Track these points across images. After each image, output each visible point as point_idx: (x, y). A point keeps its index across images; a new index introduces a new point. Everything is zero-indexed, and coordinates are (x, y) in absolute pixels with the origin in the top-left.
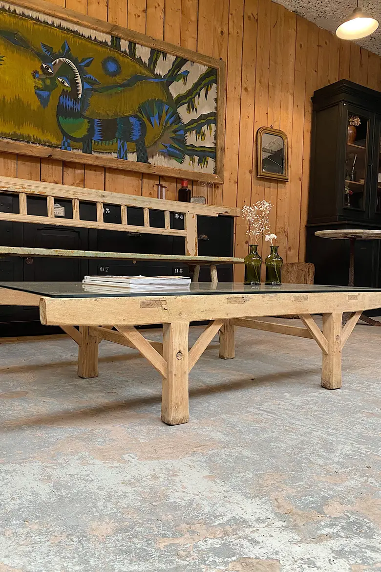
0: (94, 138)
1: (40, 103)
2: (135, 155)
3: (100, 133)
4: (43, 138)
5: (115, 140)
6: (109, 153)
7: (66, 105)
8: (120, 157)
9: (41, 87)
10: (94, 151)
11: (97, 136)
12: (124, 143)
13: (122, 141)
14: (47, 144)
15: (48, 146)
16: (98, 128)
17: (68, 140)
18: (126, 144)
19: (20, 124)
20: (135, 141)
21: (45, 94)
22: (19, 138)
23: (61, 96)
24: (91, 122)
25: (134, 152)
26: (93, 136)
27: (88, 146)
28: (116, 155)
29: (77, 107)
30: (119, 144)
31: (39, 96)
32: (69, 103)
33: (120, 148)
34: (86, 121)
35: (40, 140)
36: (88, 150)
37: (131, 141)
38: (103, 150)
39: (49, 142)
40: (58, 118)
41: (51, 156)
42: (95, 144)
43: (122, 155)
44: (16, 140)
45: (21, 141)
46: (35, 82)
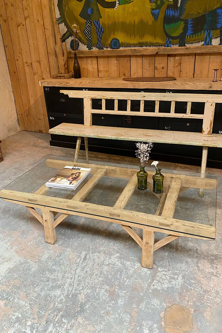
0: (187, 34)
1: (153, 19)
2: (219, 39)
3: (192, 29)
4: (155, 41)
5: (203, 31)
6: (197, 42)
7: (169, 15)
8: (206, 43)
9: (154, 7)
10: (186, 43)
11: (190, 32)
12: (210, 32)
13: (209, 31)
14: (157, 45)
15: (157, 46)
16: (191, 25)
17: (170, 39)
18: (212, 33)
19: (142, 36)
20: (220, 28)
21: (156, 11)
22: (141, 45)
23: (166, 9)
24: (186, 22)
25: (218, 37)
26: (187, 33)
27: (183, 41)
28: (203, 43)
29: (177, 14)
30: (206, 33)
31: (153, 14)
32: (171, 13)
33: (206, 37)
34: (182, 22)
35: (153, 44)
36: (182, 44)
37: (216, 29)
38: (193, 41)
39: (158, 43)
40: (164, 26)
41: (157, 53)
42: (188, 38)
43: (207, 41)
44: (140, 46)
45: (142, 46)
46: (151, 6)
